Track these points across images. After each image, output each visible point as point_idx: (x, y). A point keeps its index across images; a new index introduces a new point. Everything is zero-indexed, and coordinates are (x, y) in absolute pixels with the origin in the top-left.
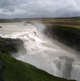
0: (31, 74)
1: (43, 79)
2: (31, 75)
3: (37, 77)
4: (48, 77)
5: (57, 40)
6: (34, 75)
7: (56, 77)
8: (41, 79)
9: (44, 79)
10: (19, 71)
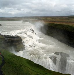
0: (28, 68)
1: (40, 73)
2: (29, 69)
4: (45, 71)
6: (31, 70)
7: (52, 71)
10: (18, 66)
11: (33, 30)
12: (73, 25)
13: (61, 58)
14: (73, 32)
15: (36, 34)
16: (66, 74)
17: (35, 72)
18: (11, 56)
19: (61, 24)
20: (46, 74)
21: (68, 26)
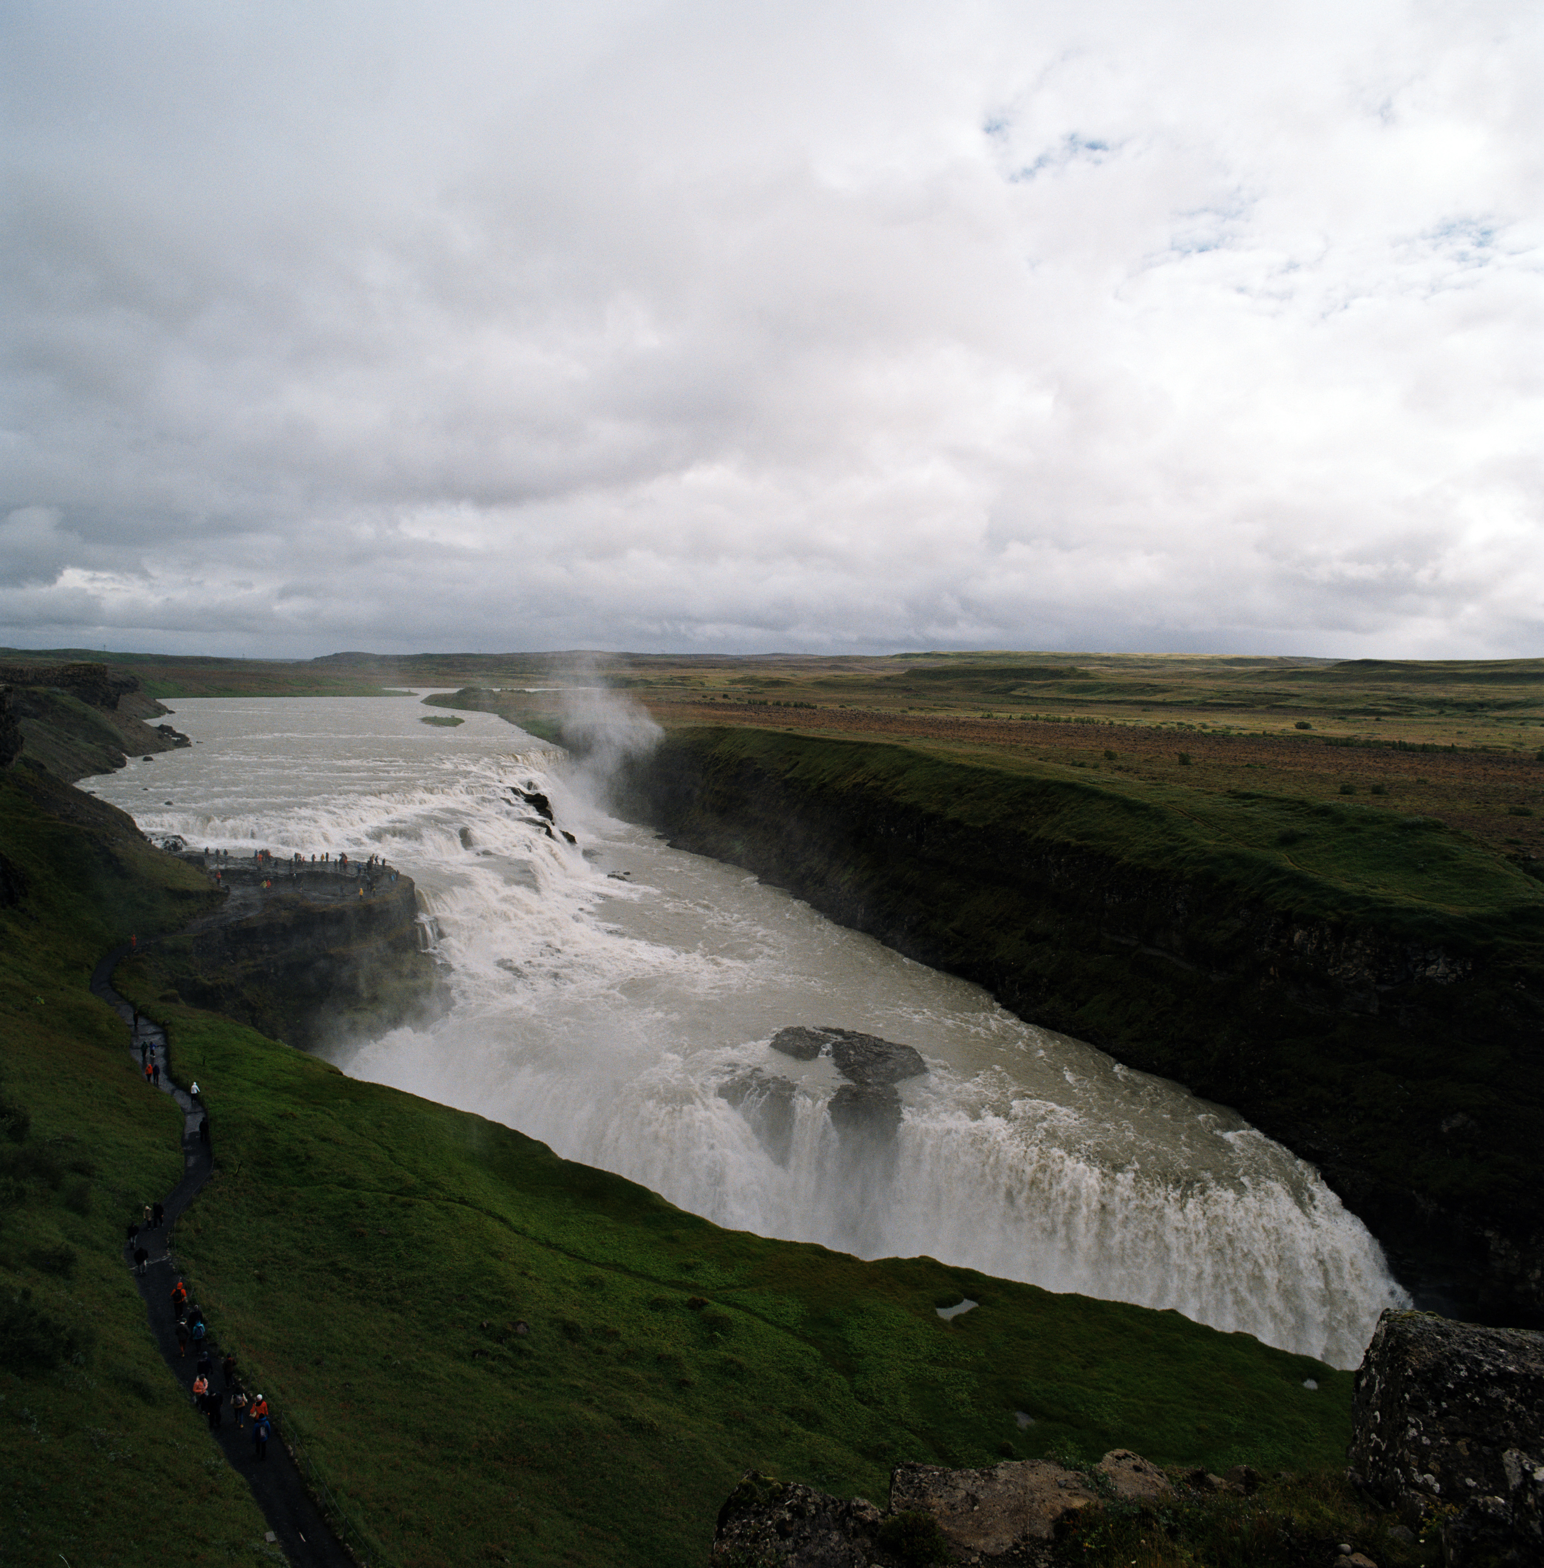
0: (490, 1222)
1: (616, 1267)
2: (497, 1226)
3: (558, 1247)
4: (672, 1239)
5: (753, 870)
6: (522, 1232)
7: (747, 1238)
8: (600, 1271)
9: (627, 1271)
10: (366, 1196)
11: (540, 803)
12: (952, 748)
13: (843, 1090)
14: (957, 823)
15: (571, 839)
16: (895, 1263)
17: (562, 1259)
18: (288, 1089)
19: (834, 736)
20: (688, 1268)
21: (910, 754)
